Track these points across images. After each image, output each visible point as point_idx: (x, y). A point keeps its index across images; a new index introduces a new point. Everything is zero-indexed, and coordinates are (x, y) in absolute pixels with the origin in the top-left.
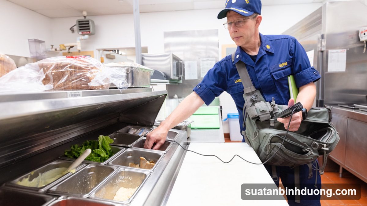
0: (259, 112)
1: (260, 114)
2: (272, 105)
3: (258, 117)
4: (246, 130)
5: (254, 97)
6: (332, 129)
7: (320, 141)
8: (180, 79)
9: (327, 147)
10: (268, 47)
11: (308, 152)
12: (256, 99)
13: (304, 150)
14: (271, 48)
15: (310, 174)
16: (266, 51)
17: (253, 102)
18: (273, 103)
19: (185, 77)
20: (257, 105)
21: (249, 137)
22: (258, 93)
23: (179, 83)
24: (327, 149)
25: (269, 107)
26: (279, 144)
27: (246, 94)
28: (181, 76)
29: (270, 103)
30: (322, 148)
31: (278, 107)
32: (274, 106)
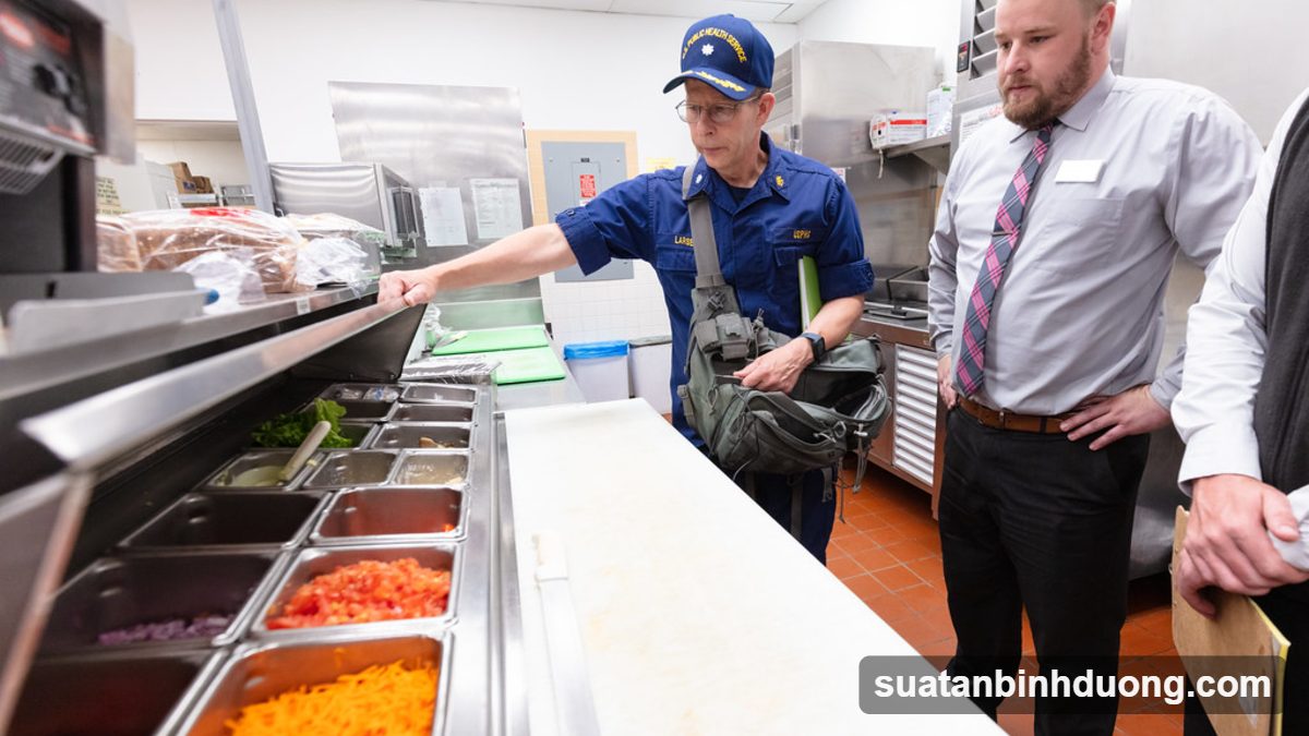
0: (724, 337)
1: (723, 342)
2: (756, 328)
3: (720, 348)
4: (691, 384)
5: (717, 300)
6: (878, 388)
7: (855, 417)
8: (409, 245)
9: (864, 430)
10: (780, 181)
11: (825, 438)
12: (721, 306)
13: (816, 435)
14: (785, 187)
15: (825, 492)
16: (773, 191)
17: (715, 311)
18: (759, 321)
19: (427, 239)
20: (721, 318)
21: (697, 399)
22: (730, 293)
23: (405, 260)
24: (865, 434)
25: (748, 328)
26: (764, 414)
27: (699, 289)
28: (413, 236)
29: (752, 321)
30: (855, 432)
31: (770, 335)
32: (761, 329)
